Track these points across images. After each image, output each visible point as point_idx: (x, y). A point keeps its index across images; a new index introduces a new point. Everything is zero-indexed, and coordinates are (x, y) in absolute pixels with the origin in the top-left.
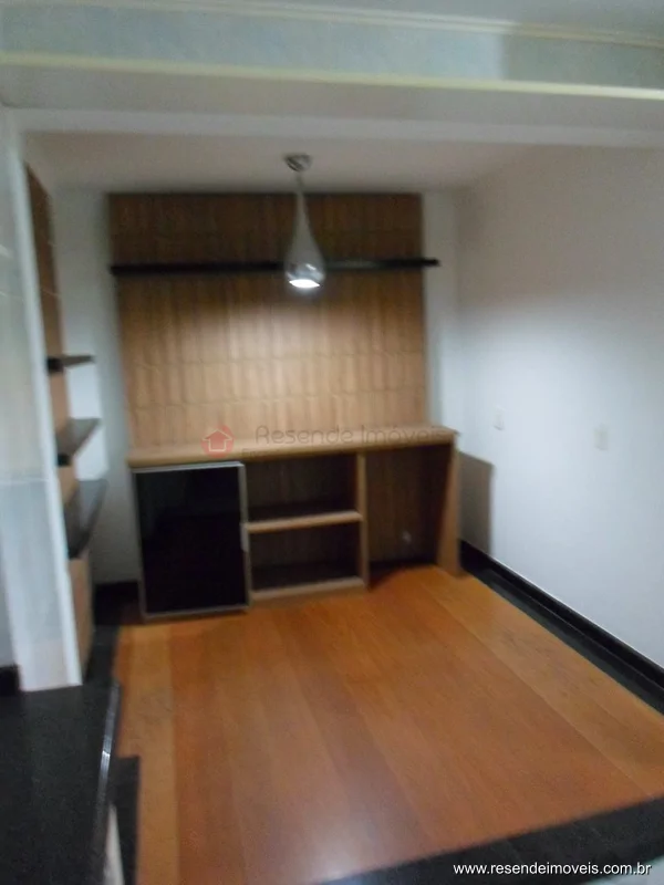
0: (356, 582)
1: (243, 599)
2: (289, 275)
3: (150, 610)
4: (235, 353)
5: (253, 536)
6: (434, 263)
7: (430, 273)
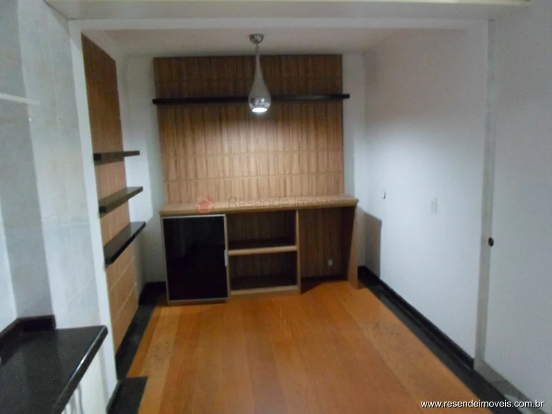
0: (294, 288)
1: (225, 295)
2: (251, 105)
3: (171, 298)
4: (226, 150)
5: (232, 258)
6: (347, 96)
7: (346, 102)
